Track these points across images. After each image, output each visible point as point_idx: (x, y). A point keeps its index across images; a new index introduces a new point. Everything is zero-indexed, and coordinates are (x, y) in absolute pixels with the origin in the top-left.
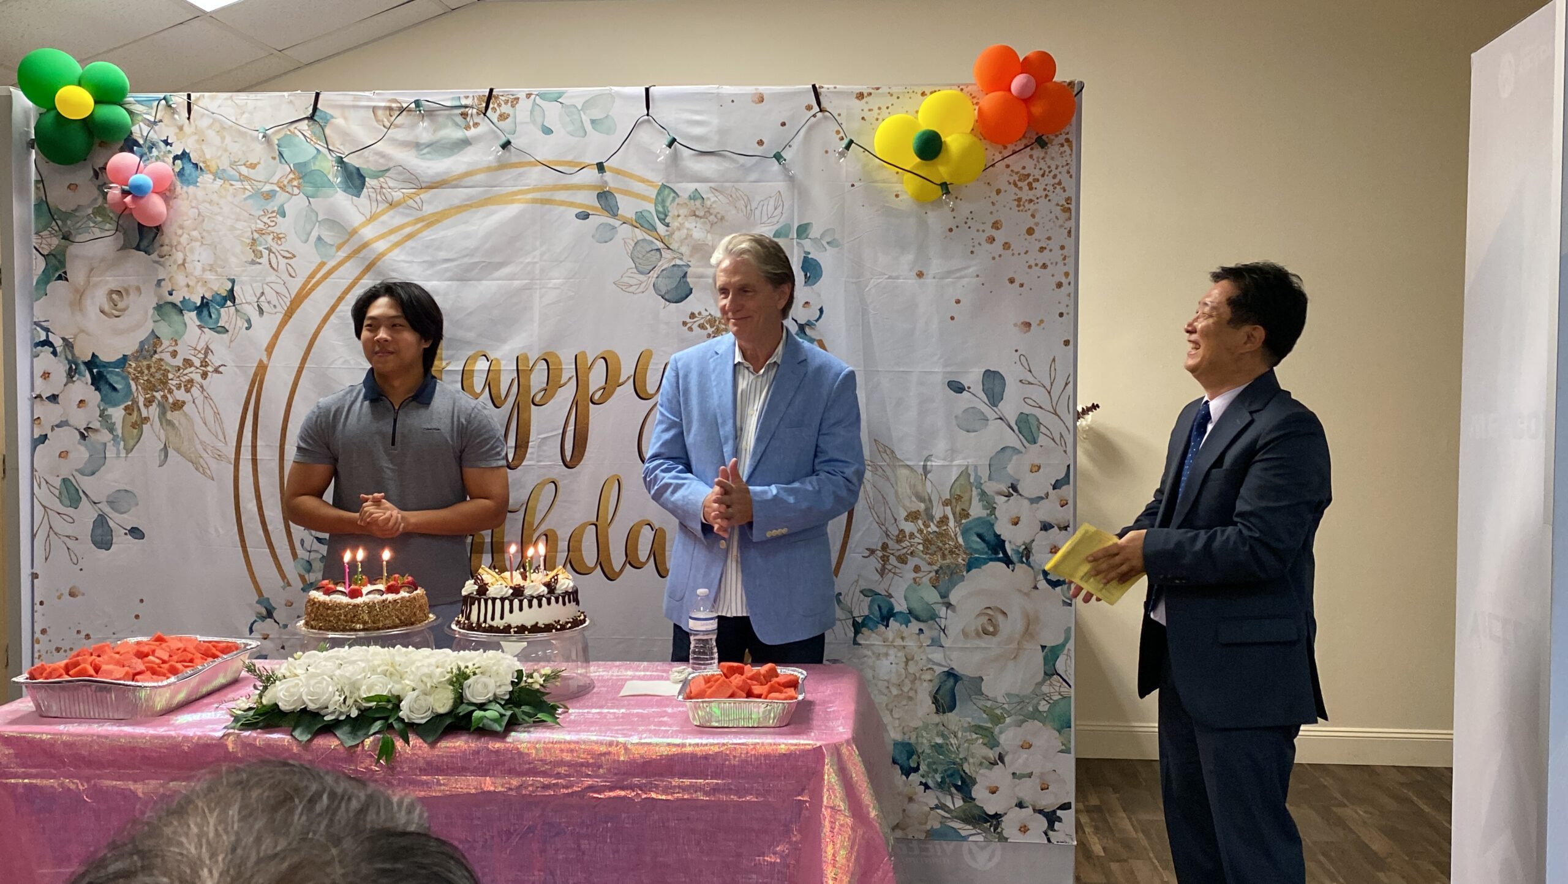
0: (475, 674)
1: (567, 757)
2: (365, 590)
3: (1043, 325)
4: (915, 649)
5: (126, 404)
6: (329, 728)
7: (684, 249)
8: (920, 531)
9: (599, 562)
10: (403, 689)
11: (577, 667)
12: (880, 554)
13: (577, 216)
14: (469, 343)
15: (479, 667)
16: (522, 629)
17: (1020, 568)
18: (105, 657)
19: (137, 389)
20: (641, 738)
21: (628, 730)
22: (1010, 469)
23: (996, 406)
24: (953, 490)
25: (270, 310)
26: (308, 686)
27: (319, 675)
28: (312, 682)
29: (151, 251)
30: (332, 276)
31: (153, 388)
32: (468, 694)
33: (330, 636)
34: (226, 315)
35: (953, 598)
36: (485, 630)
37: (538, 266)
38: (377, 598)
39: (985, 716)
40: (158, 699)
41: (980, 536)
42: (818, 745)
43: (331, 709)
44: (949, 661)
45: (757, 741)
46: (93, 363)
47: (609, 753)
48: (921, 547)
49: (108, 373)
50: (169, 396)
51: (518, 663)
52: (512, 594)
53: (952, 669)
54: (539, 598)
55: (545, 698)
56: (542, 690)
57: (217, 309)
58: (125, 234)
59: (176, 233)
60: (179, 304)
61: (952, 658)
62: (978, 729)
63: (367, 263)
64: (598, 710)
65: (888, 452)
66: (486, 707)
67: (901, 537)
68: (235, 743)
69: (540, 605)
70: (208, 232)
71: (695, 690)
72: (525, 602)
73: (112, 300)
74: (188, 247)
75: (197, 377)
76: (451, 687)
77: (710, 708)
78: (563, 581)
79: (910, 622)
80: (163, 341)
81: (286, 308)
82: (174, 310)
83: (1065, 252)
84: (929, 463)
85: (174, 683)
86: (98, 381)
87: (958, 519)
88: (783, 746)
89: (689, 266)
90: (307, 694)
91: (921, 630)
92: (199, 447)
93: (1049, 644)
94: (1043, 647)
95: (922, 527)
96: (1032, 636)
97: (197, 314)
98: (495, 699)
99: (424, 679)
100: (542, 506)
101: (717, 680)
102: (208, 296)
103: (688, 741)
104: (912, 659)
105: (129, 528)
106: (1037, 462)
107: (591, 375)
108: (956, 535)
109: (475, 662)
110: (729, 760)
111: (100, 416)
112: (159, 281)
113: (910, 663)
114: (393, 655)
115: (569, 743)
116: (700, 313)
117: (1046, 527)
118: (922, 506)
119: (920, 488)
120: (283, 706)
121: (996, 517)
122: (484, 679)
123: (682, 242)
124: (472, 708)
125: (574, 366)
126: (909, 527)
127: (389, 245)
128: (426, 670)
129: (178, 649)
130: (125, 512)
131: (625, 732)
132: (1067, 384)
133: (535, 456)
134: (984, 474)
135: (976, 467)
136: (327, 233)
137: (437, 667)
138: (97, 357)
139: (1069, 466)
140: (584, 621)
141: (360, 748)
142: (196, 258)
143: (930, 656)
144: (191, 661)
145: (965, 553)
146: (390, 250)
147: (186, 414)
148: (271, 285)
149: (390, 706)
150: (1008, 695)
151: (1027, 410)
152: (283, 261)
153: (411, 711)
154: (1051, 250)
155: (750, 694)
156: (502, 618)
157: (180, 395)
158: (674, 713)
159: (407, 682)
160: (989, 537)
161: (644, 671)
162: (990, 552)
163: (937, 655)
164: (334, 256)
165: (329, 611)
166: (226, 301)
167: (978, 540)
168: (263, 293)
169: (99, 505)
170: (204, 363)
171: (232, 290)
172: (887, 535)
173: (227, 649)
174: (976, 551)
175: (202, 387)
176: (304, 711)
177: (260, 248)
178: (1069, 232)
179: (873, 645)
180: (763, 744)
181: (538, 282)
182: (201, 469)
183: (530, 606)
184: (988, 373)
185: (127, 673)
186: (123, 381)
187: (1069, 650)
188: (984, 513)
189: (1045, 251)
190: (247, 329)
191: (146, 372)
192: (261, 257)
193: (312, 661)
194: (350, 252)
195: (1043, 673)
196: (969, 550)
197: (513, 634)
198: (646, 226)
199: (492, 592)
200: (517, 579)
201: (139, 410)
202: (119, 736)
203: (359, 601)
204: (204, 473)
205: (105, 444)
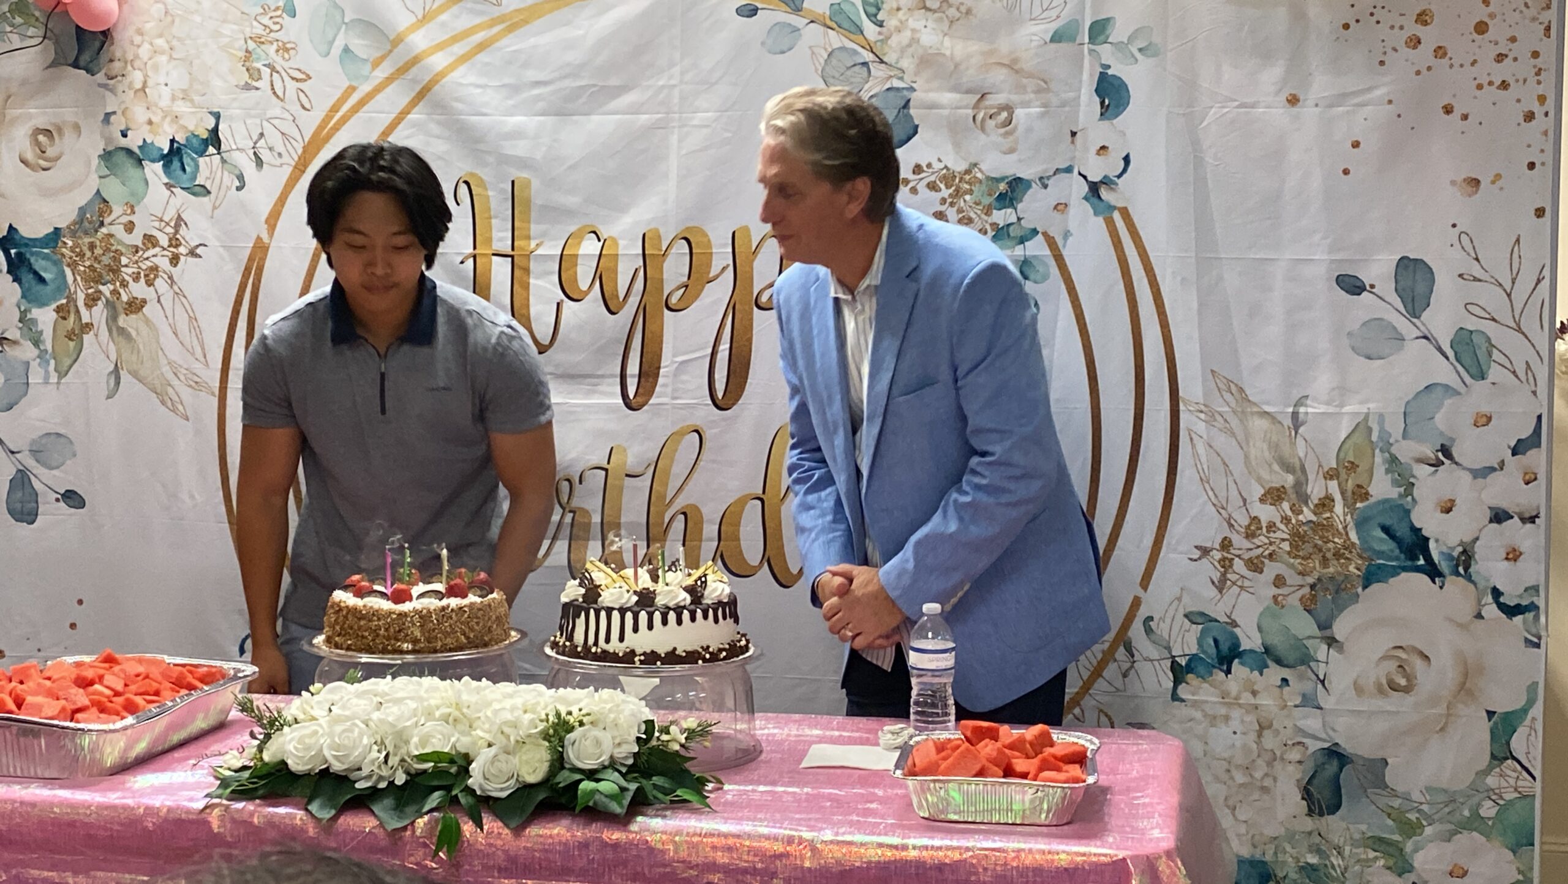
0: (581, 724)
1: (722, 858)
2: (416, 590)
3: (1499, 183)
4: (1275, 710)
5: (59, 303)
6: (363, 801)
7: (906, 63)
8: (1286, 520)
9: (767, 559)
10: (474, 743)
11: (736, 720)
12: (1217, 555)
13: (739, 11)
14: (568, 213)
15: (589, 714)
16: (651, 658)
17: (1455, 585)
18: (30, 685)
19: (75, 280)
20: (837, 834)
21: (817, 820)
22: (1440, 420)
23: (1418, 317)
24: (1342, 455)
25: (274, 162)
26: (331, 735)
27: (348, 718)
28: (339, 729)
29: (96, 70)
30: (365, 108)
31: (99, 280)
32: (571, 754)
33: (363, 660)
34: (208, 167)
35: (1341, 628)
36: (596, 657)
37: (676, 92)
38: (433, 603)
39: (1390, 822)
40: (108, 750)
41: (1386, 529)
42: (1120, 857)
43: (365, 772)
44: (1331, 733)
45: (1022, 846)
46: (9, 241)
47: (786, 855)
48: (1286, 546)
49: (32, 254)
50: (122, 291)
51: (647, 710)
52: (637, 603)
53: (1337, 744)
54: (679, 610)
55: (687, 765)
56: (683, 752)
57: (193, 159)
58: (57, 43)
59: (132, 42)
60: (137, 151)
61: (1337, 728)
62: (1378, 843)
63: (418, 88)
64: (768, 788)
65: (1233, 388)
66: (600, 776)
67: (1253, 529)
68: (222, 818)
69: (679, 622)
70: (179, 39)
71: (919, 759)
72: (657, 616)
73: (38, 144)
74: (150, 63)
75: (164, 263)
76: (547, 744)
77: (946, 791)
78: (714, 585)
79: (1267, 667)
80: (114, 207)
81: (296, 158)
82: (131, 161)
83: (1539, 62)
84: (1302, 410)
85: (132, 726)
86: (18, 267)
87: (1350, 501)
88: (1063, 856)
89: (912, 89)
90: (331, 748)
91: (1285, 681)
92: (166, 369)
93: (1500, 709)
94: (1490, 714)
95: (1289, 513)
96: (1470, 694)
97: (164, 165)
98: (612, 764)
99: (506, 730)
100: (679, 469)
101: (958, 747)
102: (180, 138)
103: (911, 842)
104: (1270, 726)
105: (62, 492)
106: (1485, 409)
107: (756, 264)
108: (1345, 528)
109: (581, 705)
110: (976, 873)
111: (20, 321)
112: (108, 116)
113: (1266, 733)
114: (459, 691)
115: (726, 836)
116: (929, 166)
117: (1499, 516)
118: (1290, 479)
119: (1286, 450)
120: (295, 765)
121: (1413, 499)
122: (596, 733)
123: (903, 50)
124: (578, 777)
125: (730, 250)
126: (1266, 513)
127: (451, 60)
128: (508, 716)
129: (138, 675)
130: (57, 467)
131: (812, 823)
132: (1539, 281)
133: (669, 390)
134: (1396, 428)
135: (1381, 417)
136: (357, 41)
137: (525, 712)
138: (15, 229)
139: (1539, 417)
140: (746, 649)
141: (408, 833)
142: (162, 79)
143: (1300, 724)
144: (157, 693)
145: (1361, 557)
146: (452, 67)
147: (147, 321)
148: (275, 122)
149: (454, 770)
150: (1428, 789)
151: (1471, 324)
152: (291, 86)
153: (486, 778)
154: (1515, 59)
155: (1009, 772)
156: (622, 639)
157: (139, 289)
158: (889, 798)
159: (480, 733)
160: (1402, 531)
161: (838, 730)
162: (1402, 556)
163: (1312, 722)
164: (367, 78)
165: (362, 623)
166: (207, 147)
167: (1384, 536)
168: (262, 135)
169: (18, 456)
170: (175, 242)
171: (215, 131)
172: (1231, 526)
173: (210, 678)
174: (1380, 554)
175: (171, 278)
176: (325, 773)
177: (258, 65)
178: (1548, 29)
179: (1206, 702)
180: (1030, 851)
181: (677, 116)
182: (169, 404)
183: (665, 622)
184: (1405, 264)
185: (63, 709)
186: (54, 269)
187: (1534, 719)
188: (1394, 493)
189: (1506, 61)
190: (239, 189)
191: (88, 254)
192: (260, 78)
193: (336, 697)
194: (391, 71)
195: (1489, 753)
196: (1367, 552)
197: (638, 664)
198: (846, 25)
199: (607, 598)
200: (645, 580)
201: (78, 311)
202: (52, 805)
203: (406, 607)
204: (174, 410)
205: (27, 364)
